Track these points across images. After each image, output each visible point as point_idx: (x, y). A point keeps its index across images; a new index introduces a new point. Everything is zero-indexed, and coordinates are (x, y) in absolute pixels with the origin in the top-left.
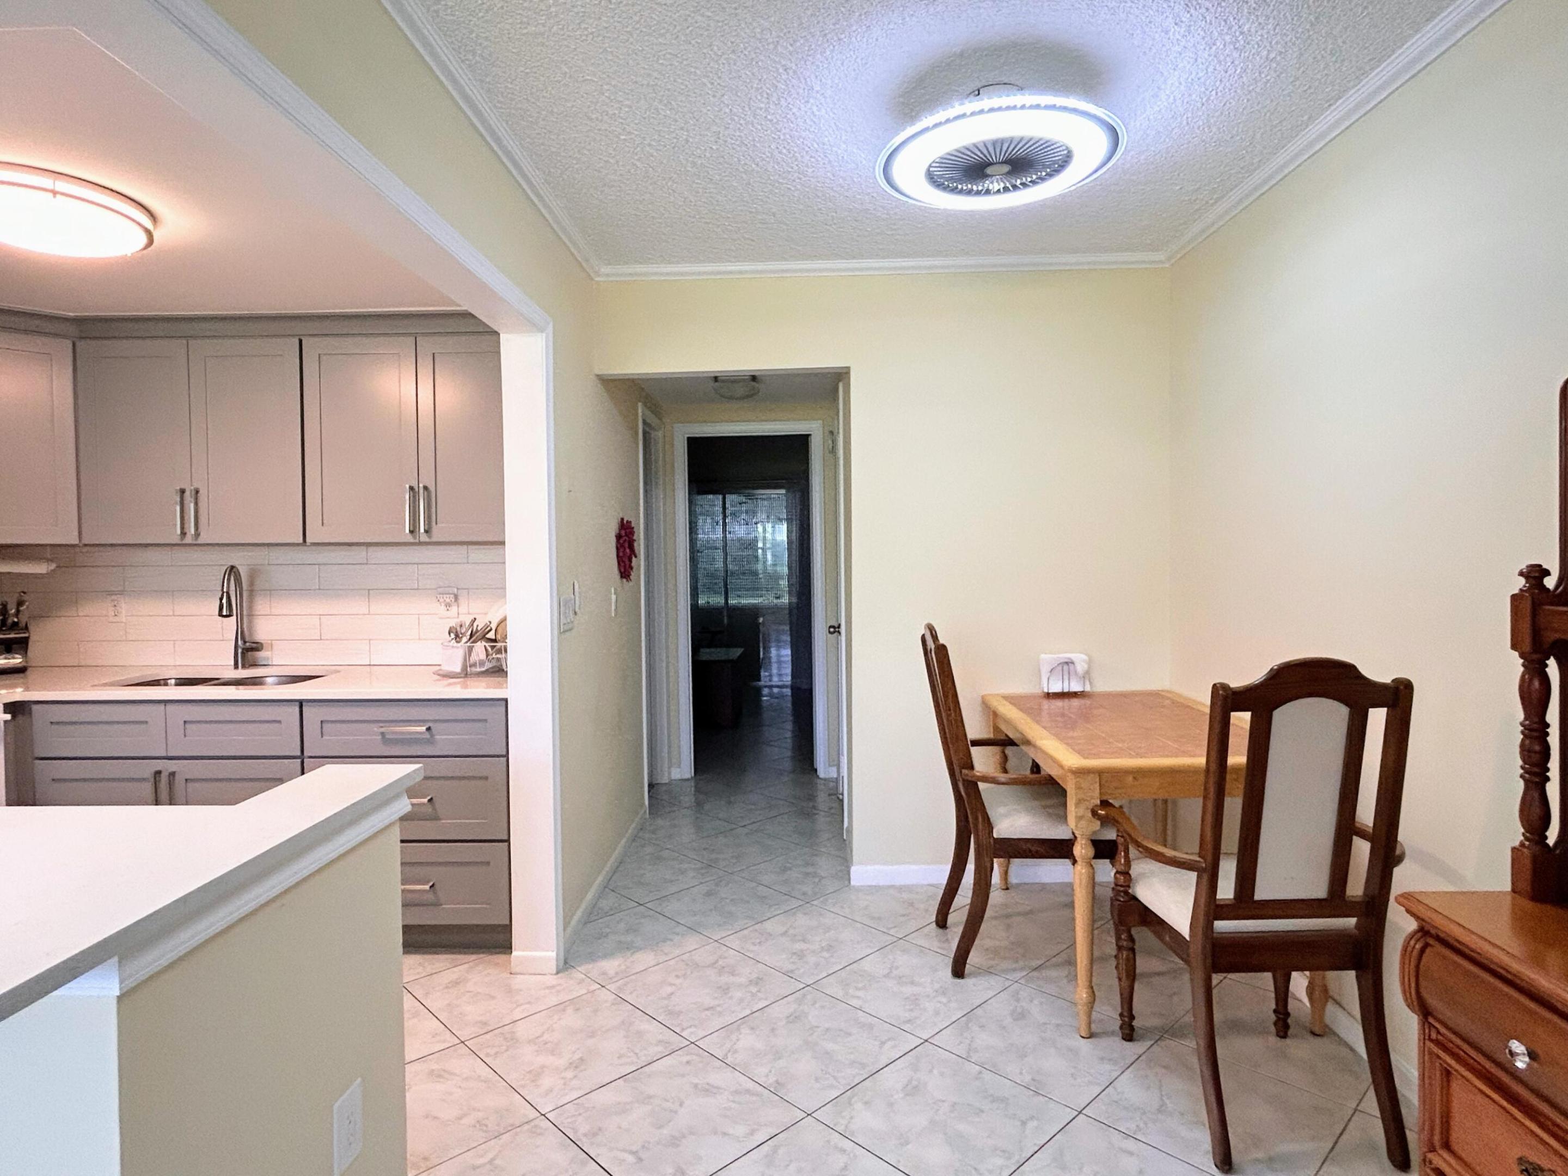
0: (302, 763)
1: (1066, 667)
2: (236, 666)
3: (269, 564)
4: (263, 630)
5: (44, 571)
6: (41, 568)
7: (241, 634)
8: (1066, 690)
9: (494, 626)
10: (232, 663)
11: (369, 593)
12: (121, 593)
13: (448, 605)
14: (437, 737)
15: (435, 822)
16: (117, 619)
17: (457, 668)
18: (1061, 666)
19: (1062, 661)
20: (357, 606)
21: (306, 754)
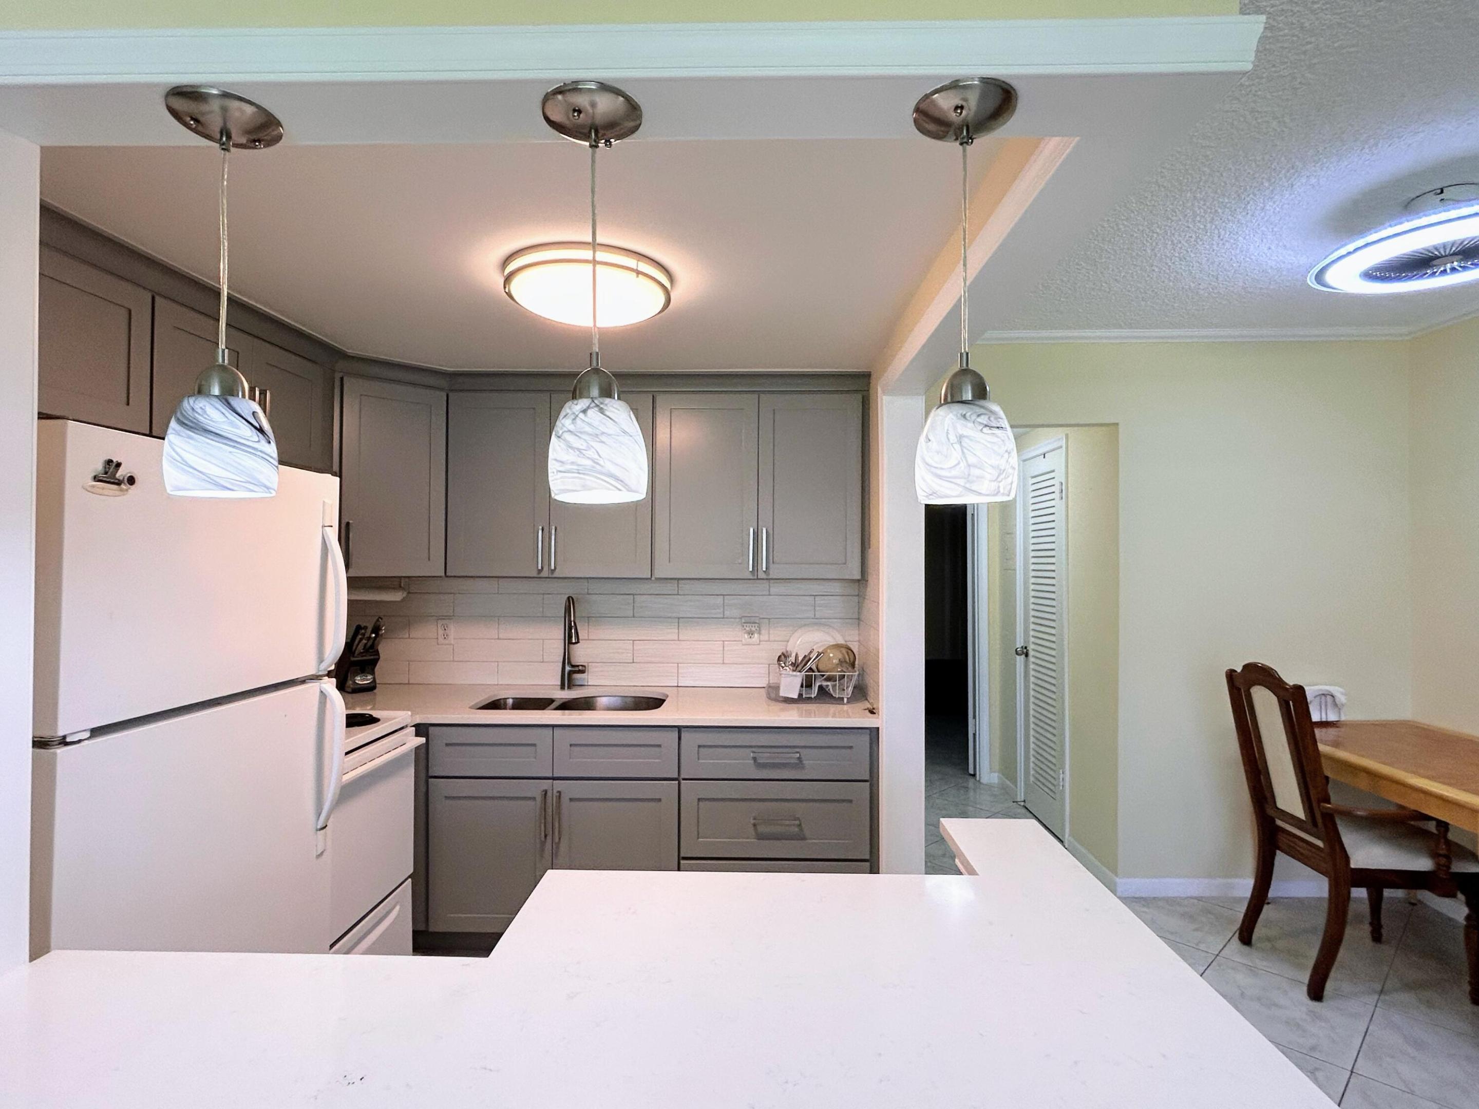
0: (679, 784)
1: (1323, 698)
2: (562, 687)
3: (588, 594)
4: (580, 654)
5: (399, 599)
6: (396, 596)
7: (567, 659)
8: (1324, 719)
9: (814, 656)
10: (559, 683)
11: (679, 621)
12: (449, 618)
13: (751, 633)
14: (804, 762)
15: (803, 841)
16: (446, 642)
17: (796, 696)
18: (1318, 698)
19: (1321, 693)
20: (670, 632)
21: (682, 776)
